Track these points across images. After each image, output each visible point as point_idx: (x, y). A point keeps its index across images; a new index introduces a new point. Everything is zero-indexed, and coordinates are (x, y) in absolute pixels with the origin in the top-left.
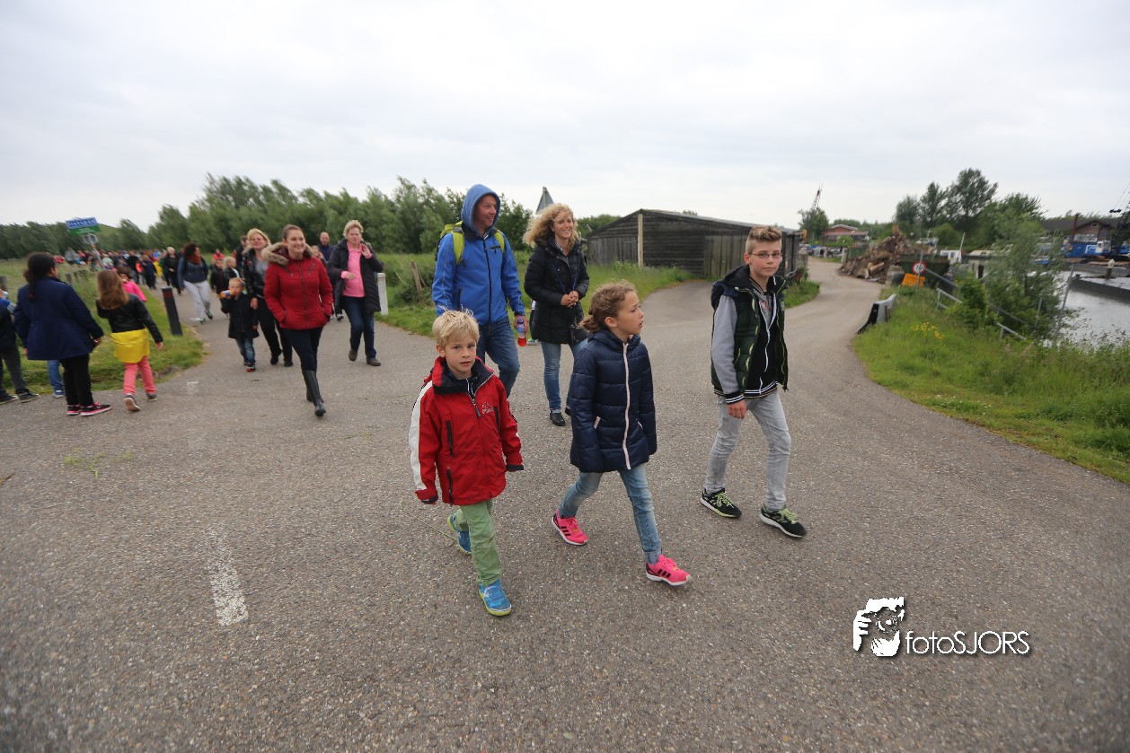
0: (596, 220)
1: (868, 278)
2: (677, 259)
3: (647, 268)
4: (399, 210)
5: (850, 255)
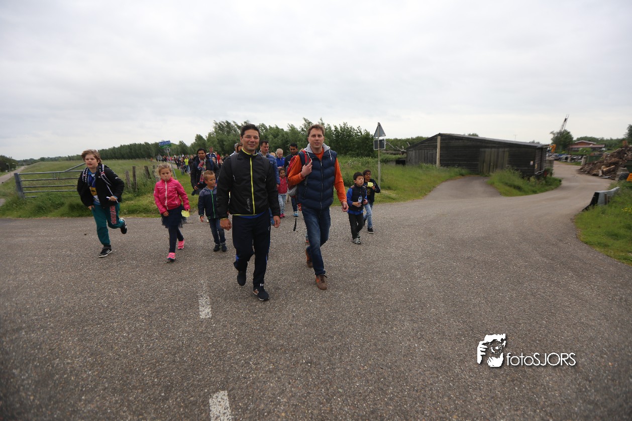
0: (413, 139)
1: (601, 176)
3: (442, 168)
5: (588, 160)
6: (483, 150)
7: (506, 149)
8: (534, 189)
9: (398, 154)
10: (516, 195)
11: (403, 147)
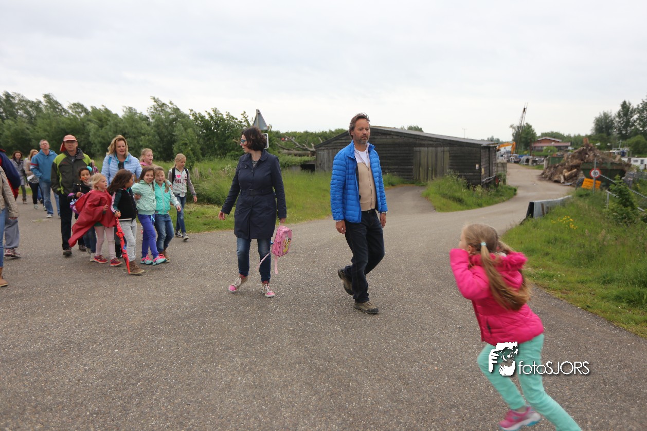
0: (326, 132)
1: (563, 183)
2: (391, 167)
5: (550, 163)
6: (417, 149)
7: (447, 149)
8: (479, 201)
9: (304, 156)
10: (456, 210)
11: (313, 145)
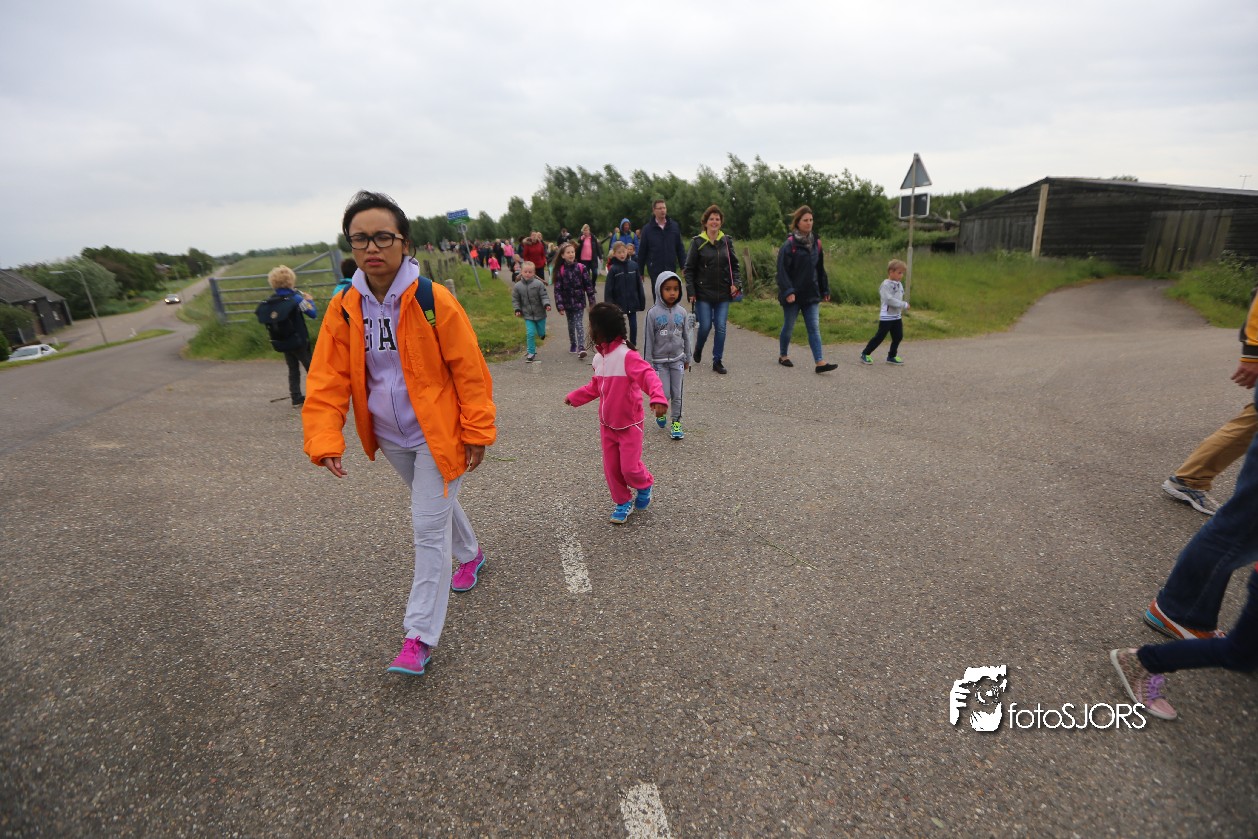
0: (971, 195)
2: (1097, 247)
3: (1046, 259)
4: (728, 192)
6: (1159, 214)
7: (1228, 212)
9: (936, 230)
11: (949, 213)
